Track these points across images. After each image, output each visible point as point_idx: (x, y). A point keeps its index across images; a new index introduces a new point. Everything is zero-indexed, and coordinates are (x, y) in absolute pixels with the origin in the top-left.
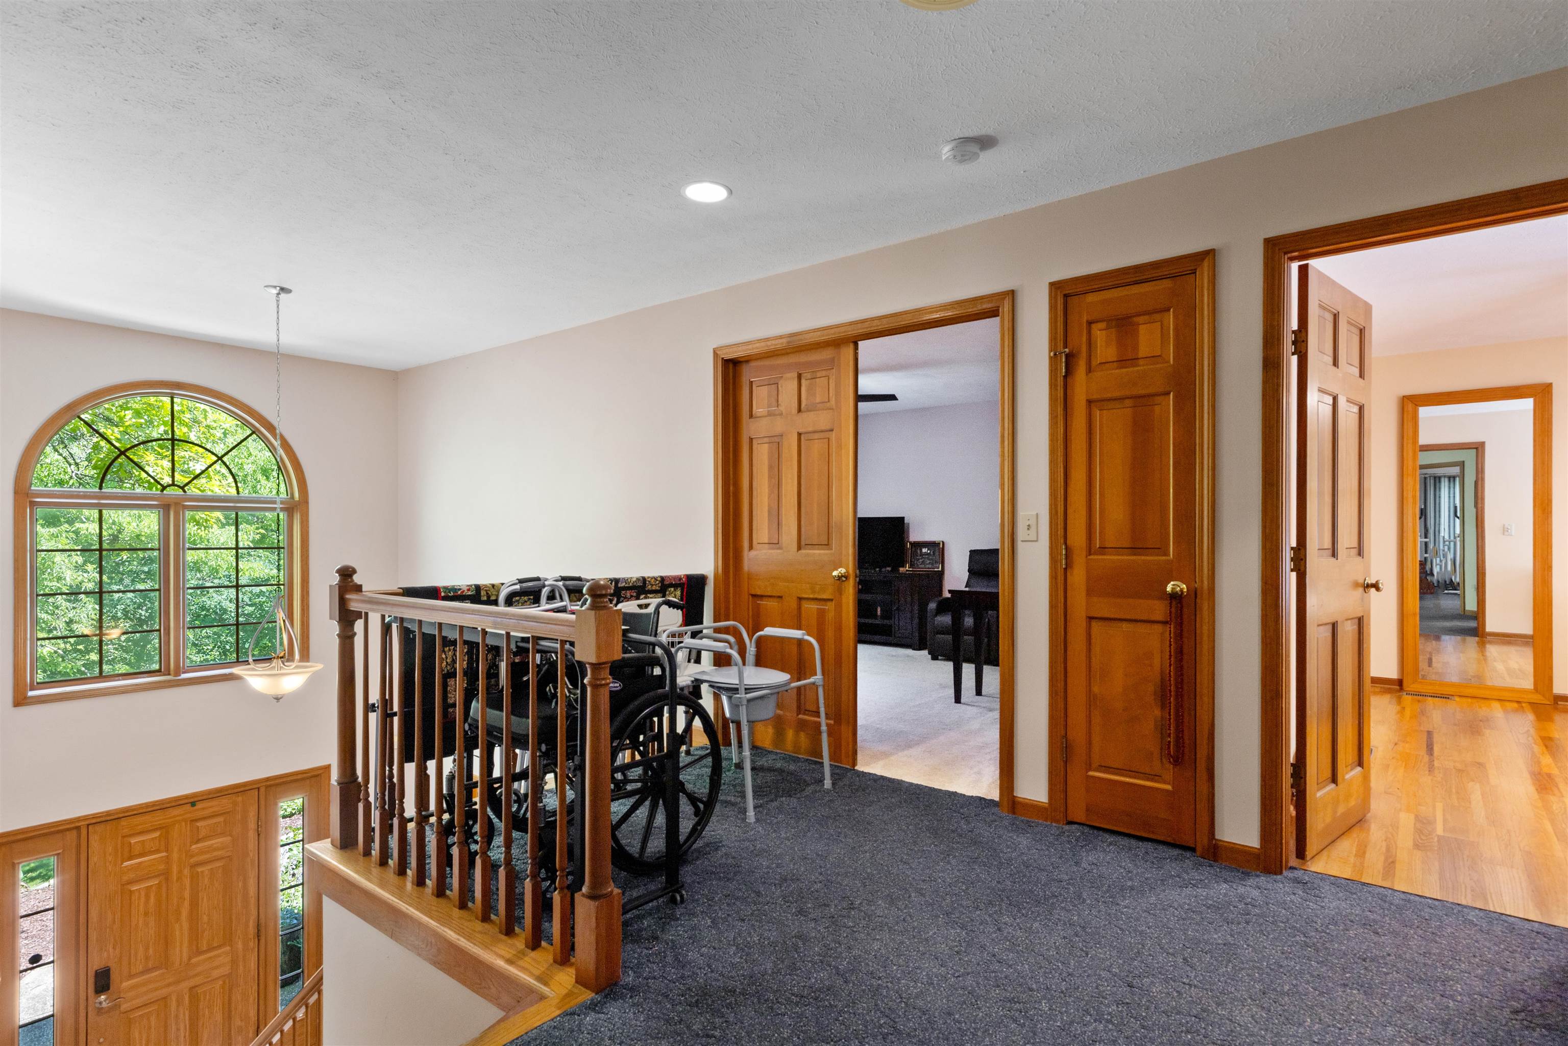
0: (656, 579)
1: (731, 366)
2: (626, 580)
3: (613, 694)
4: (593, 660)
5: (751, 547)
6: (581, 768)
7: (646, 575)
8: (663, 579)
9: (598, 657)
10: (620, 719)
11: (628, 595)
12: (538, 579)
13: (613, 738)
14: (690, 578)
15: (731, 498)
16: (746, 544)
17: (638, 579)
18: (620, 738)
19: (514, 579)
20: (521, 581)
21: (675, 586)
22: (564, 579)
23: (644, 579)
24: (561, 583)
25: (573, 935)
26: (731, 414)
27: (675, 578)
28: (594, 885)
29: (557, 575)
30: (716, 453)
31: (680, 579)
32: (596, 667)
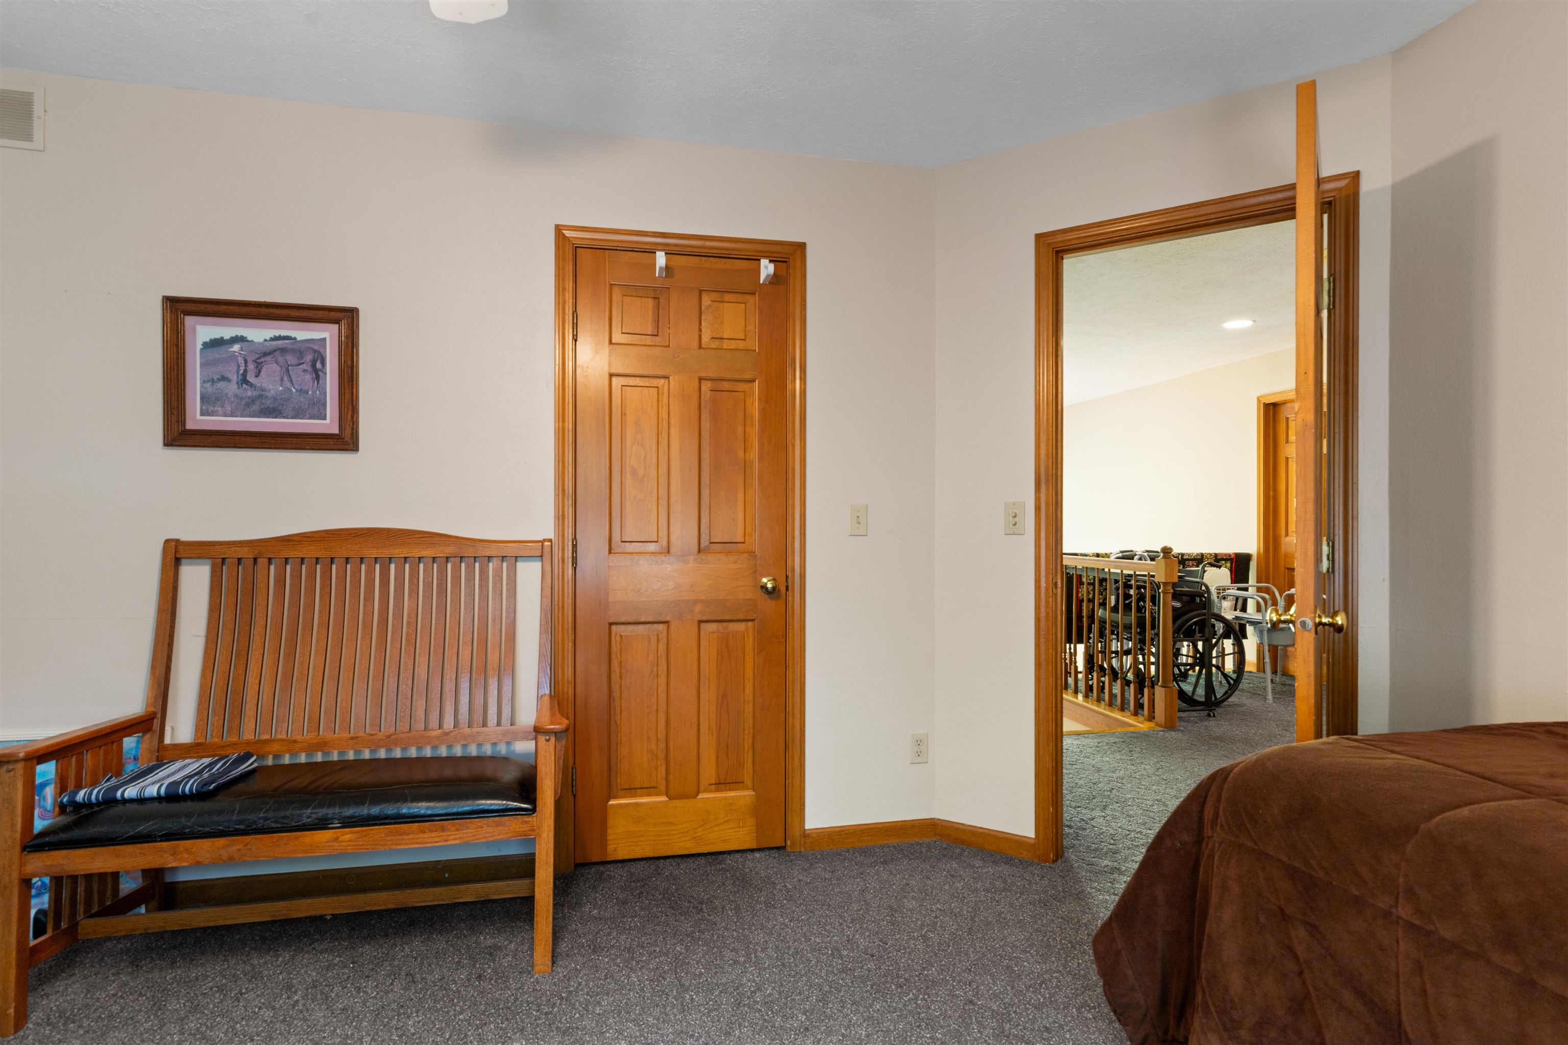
0: (1211, 555)
1: (1271, 407)
2: (1189, 555)
3: (1174, 609)
4: (1164, 581)
5: (1287, 535)
6: (1157, 635)
7: (1203, 552)
8: (1216, 555)
9: (1166, 579)
10: (1179, 622)
11: (1191, 564)
12: (1132, 551)
13: (1174, 634)
14: (1238, 556)
15: (1271, 501)
16: (1283, 533)
17: (1198, 554)
18: (1178, 633)
19: (1118, 551)
20: (1122, 552)
21: (1226, 560)
22: (1147, 551)
23: (1202, 555)
24: (1146, 554)
25: (1154, 712)
26: (1271, 441)
27: (1225, 555)
28: (1164, 681)
29: (1144, 549)
30: (1259, 469)
31: (1230, 555)
32: (1165, 584)
